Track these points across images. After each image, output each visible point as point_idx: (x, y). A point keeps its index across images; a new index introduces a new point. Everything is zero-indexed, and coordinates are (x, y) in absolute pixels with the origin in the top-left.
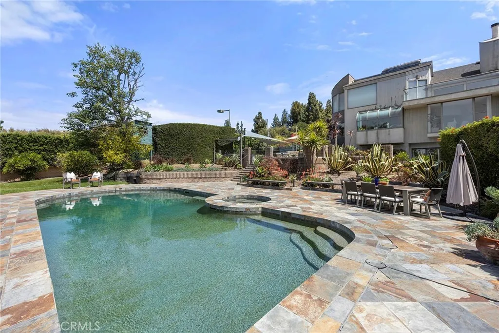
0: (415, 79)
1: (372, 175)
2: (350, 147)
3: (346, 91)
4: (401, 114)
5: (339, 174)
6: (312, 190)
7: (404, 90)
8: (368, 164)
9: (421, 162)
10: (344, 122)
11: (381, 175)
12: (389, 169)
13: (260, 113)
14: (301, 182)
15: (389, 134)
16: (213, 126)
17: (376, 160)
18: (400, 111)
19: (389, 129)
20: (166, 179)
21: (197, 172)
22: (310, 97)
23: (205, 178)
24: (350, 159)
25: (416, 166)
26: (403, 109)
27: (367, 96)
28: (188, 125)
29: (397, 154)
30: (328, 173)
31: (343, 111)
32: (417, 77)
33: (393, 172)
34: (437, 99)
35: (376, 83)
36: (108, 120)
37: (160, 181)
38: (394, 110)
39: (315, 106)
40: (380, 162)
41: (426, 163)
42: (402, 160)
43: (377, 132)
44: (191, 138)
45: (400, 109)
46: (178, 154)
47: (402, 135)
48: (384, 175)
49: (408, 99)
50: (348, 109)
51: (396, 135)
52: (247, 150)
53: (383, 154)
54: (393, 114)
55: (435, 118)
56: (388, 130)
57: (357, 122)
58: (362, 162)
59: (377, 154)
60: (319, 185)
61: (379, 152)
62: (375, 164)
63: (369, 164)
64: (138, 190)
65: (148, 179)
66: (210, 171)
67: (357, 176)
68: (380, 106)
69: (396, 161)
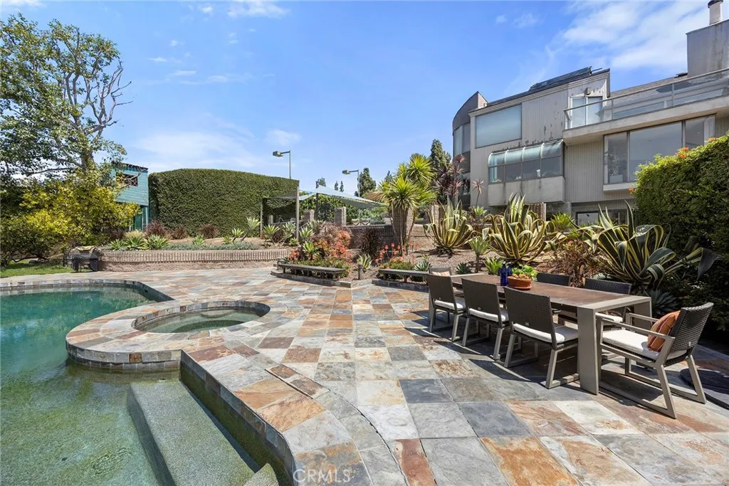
0: (583, 95)
1: (508, 256)
2: (477, 210)
3: (473, 120)
4: (561, 153)
5: (451, 254)
6: (391, 285)
7: (565, 111)
8: (499, 235)
9: (606, 230)
10: (469, 171)
11: (523, 256)
12: (539, 246)
13: (366, 170)
14: (377, 269)
15: (540, 187)
16: (258, 176)
17: (513, 227)
18: (558, 150)
19: (540, 178)
20: (149, 264)
21: (211, 251)
22: (433, 146)
23: (224, 261)
24: (470, 228)
25: (595, 236)
26: (564, 144)
27: (506, 125)
28: (209, 172)
29: (553, 218)
30: (432, 253)
31: (469, 153)
32: (586, 92)
33: (546, 251)
34: (622, 124)
35: (521, 104)
36: (57, 160)
37: (137, 266)
38: (548, 148)
39: (440, 158)
40: (522, 230)
41: (616, 231)
42: (562, 228)
43: (522, 184)
44: (215, 195)
45: (559, 145)
46: (195, 221)
47: (561, 189)
48: (528, 257)
49: (571, 127)
50: (476, 148)
51: (552, 188)
52: (309, 214)
53: (528, 217)
54: (547, 154)
55: (616, 159)
56: (538, 181)
57: (489, 168)
58: (490, 232)
59: (517, 215)
60: (407, 276)
61: (520, 212)
62: (511, 235)
63: (502, 234)
64: (62, 286)
65: (115, 263)
66: (236, 249)
67: (478, 258)
68: (527, 142)
69: (552, 230)
